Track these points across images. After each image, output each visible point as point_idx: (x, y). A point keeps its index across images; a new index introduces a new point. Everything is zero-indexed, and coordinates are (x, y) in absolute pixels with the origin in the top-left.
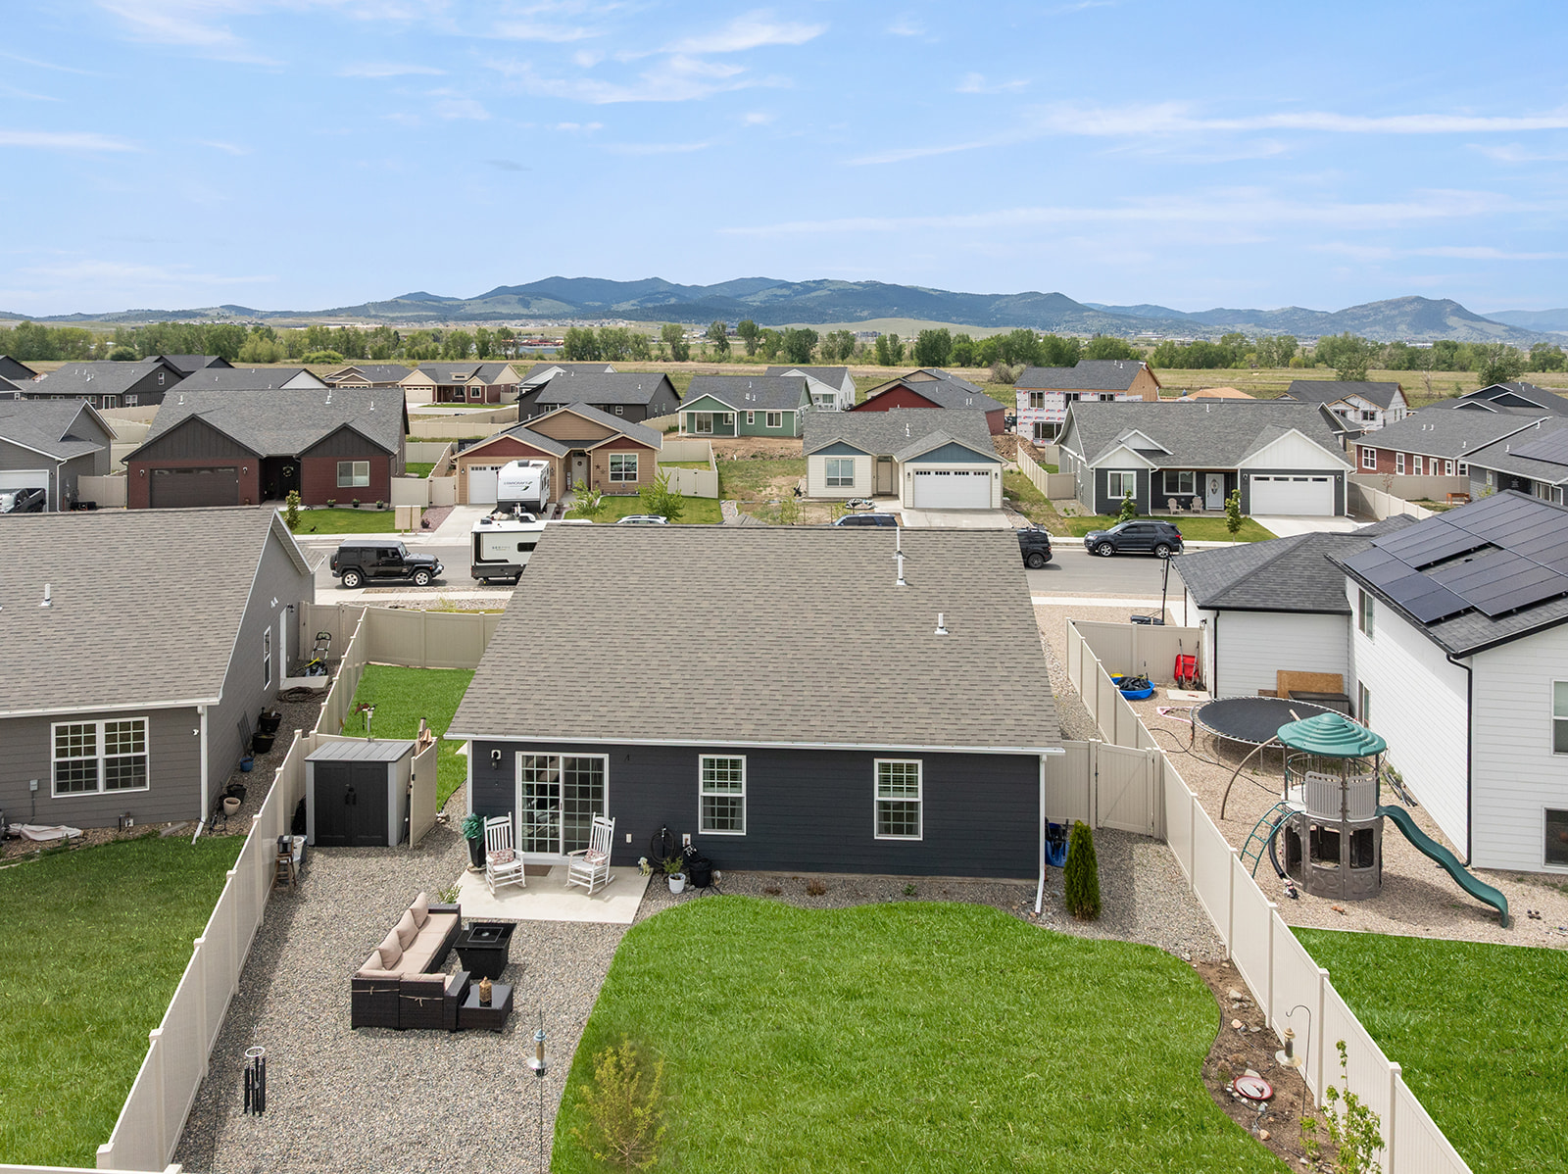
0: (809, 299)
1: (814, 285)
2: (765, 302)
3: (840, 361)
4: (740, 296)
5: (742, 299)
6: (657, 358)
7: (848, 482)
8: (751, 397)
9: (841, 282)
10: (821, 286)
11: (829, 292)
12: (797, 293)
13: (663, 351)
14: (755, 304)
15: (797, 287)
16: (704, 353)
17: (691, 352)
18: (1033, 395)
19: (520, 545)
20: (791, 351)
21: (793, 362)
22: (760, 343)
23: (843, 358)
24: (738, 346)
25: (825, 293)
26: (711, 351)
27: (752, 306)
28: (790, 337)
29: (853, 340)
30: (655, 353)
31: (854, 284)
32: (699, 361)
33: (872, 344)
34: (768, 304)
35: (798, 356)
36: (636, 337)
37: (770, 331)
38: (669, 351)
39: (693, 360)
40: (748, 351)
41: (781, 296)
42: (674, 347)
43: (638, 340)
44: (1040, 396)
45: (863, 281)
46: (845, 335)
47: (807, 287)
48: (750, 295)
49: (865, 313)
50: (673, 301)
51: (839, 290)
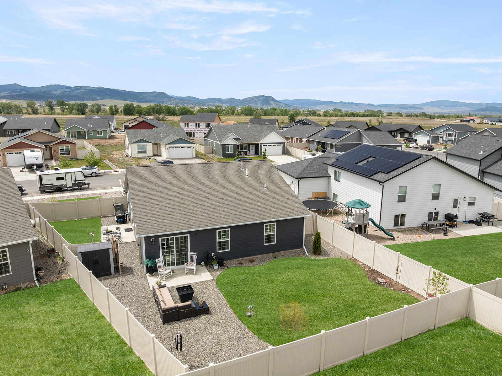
0: (77, 93)
1: (79, 88)
2: (61, 93)
3: (97, 114)
6: (26, 113)
7: (145, 152)
8: (90, 126)
9: (89, 87)
10: (82, 88)
11: (85, 90)
12: (73, 90)
13: (28, 110)
14: (57, 94)
15: (73, 88)
16: (45, 111)
17: (39, 111)
18: (185, 124)
19: (57, 178)
20: (78, 110)
21: (79, 114)
22: (66, 108)
23: (98, 112)
24: (57, 109)
25: (83, 90)
26: (47, 111)
27: (56, 95)
28: (77, 106)
29: (100, 107)
30: (24, 111)
32: (43, 114)
33: (107, 108)
34: (62, 94)
35: (81, 112)
36: (16, 105)
37: (69, 103)
38: (30, 111)
39: (41, 114)
40: (62, 111)
41: (67, 91)
42: (32, 109)
43: (17, 107)
44: (188, 124)
45: (97, 87)
46: (97, 105)
47: (76, 88)
48: (55, 91)
49: (99, 98)
50: (24, 92)
51: (89, 89)
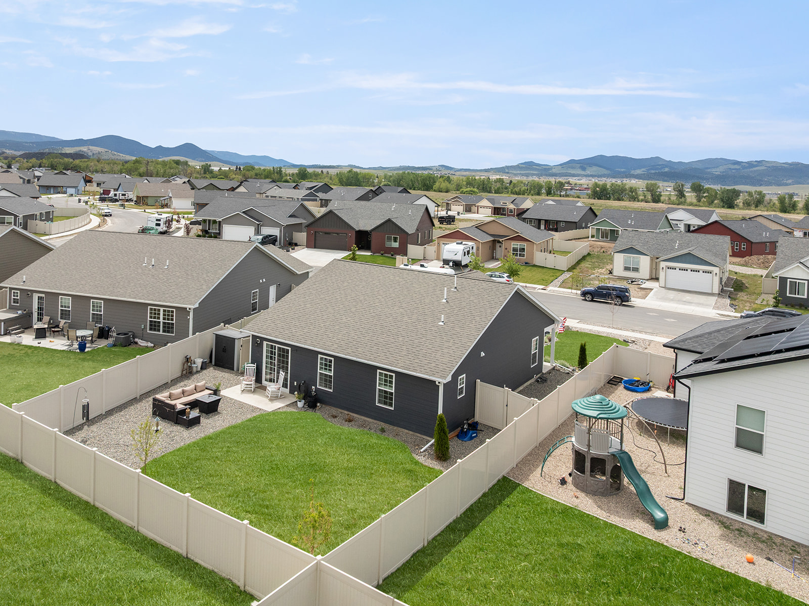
0: (751, 171)
1: (756, 163)
2: (723, 172)
4: (707, 168)
5: (709, 170)
6: (642, 201)
7: (636, 270)
8: (631, 222)
9: (775, 162)
10: (761, 164)
12: (744, 168)
14: (717, 173)
15: (744, 164)
20: (722, 200)
21: (723, 207)
31: (783, 163)
34: (724, 174)
35: (727, 204)
36: (631, 188)
37: (711, 189)
38: (649, 197)
39: (663, 203)
40: (697, 200)
41: (733, 169)
42: (652, 195)
43: (632, 190)
45: (790, 162)
46: (760, 193)
47: (750, 164)
48: (714, 168)
49: (790, 181)
50: (666, 170)
51: (773, 167)
